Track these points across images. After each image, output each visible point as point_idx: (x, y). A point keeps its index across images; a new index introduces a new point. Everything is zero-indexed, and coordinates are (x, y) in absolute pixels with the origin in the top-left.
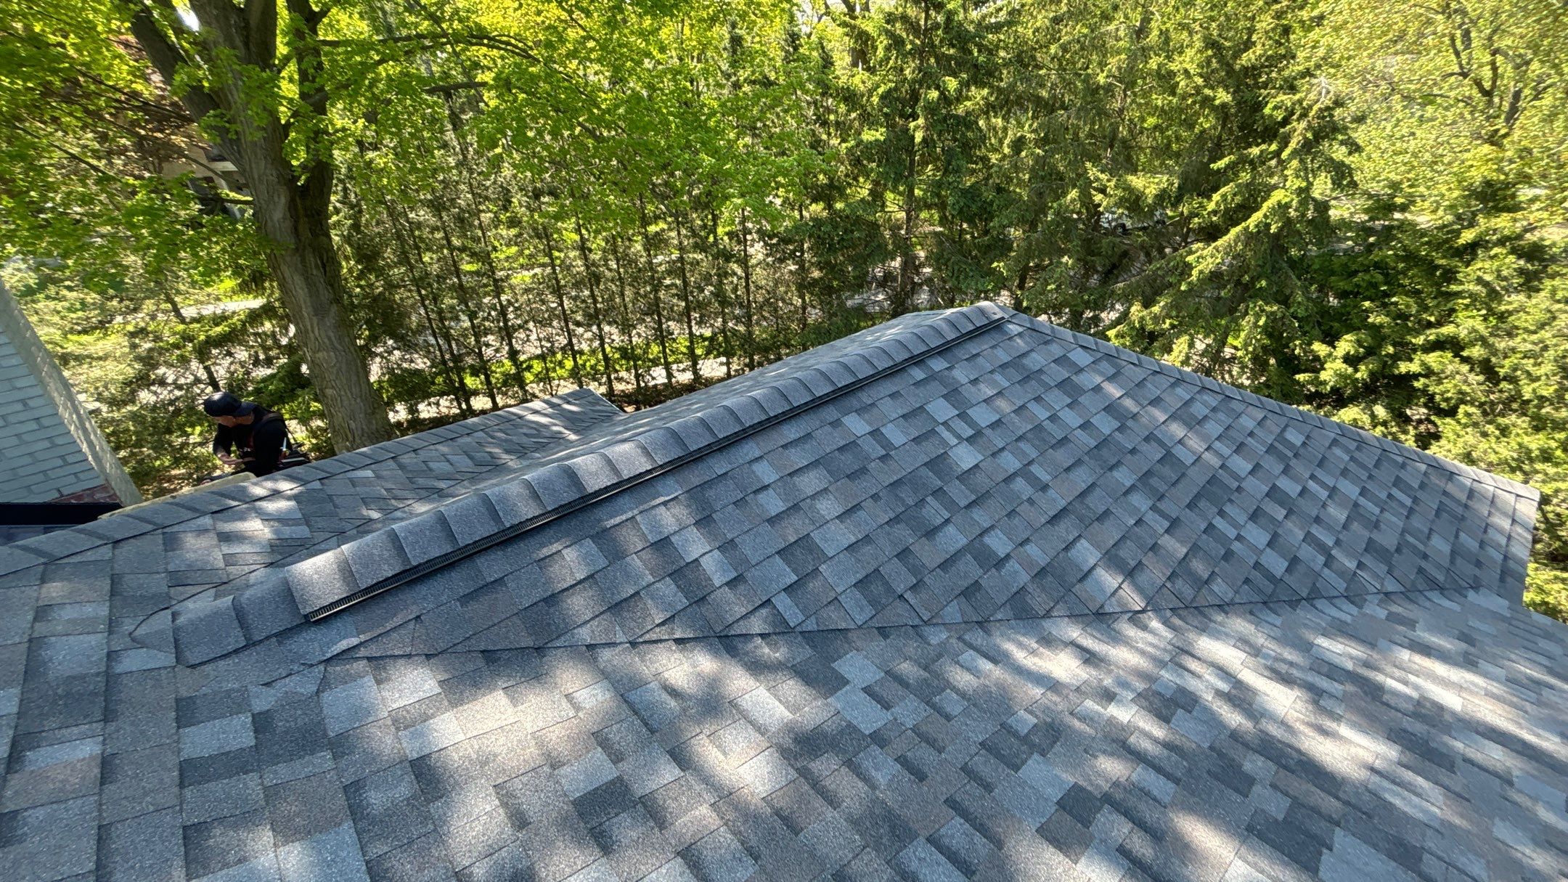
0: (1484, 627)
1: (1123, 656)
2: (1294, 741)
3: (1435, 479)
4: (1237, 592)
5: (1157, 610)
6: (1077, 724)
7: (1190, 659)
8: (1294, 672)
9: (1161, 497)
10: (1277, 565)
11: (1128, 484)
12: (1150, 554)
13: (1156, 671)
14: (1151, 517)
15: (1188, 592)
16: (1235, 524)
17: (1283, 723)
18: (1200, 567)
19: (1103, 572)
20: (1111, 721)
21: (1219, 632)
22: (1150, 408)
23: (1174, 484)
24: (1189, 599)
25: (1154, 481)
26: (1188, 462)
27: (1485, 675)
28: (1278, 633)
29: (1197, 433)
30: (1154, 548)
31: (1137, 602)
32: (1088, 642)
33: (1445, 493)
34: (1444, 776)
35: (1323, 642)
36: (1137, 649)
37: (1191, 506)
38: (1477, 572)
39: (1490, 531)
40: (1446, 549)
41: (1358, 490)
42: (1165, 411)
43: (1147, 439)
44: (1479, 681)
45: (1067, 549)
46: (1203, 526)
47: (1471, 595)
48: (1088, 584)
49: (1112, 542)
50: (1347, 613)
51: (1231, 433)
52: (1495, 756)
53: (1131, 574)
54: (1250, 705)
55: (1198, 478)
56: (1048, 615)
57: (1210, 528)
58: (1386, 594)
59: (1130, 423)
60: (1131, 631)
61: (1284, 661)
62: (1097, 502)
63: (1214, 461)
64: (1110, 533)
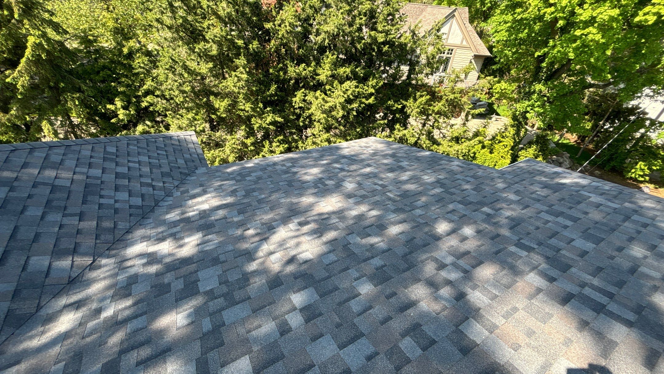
0: (204, 179)
1: (96, 288)
2: (175, 258)
3: (167, 142)
4: (130, 222)
5: (101, 255)
6: (88, 340)
7: (127, 262)
8: (165, 234)
9: (65, 208)
10: (138, 201)
11: (40, 214)
12: (78, 236)
13: (114, 280)
14: (66, 221)
15: (110, 237)
16: (110, 197)
17: (170, 255)
18: (108, 224)
19: (58, 263)
20: (106, 320)
21: (132, 242)
22: (23, 170)
23: (68, 198)
24: (112, 239)
25: (55, 203)
26: (68, 184)
27: (210, 193)
28: (153, 225)
29: (62, 169)
30: (78, 232)
31: (88, 260)
32: (74, 298)
33: (173, 144)
34: (214, 230)
35: (168, 216)
36: (101, 279)
37: (84, 202)
38: (194, 164)
39: (190, 150)
40: (183, 162)
41: (147, 158)
42: (35, 167)
43: (34, 186)
44: (209, 195)
45: (24, 269)
46: (97, 207)
47: (196, 171)
48: (53, 274)
49: (52, 246)
50: (170, 201)
51: (80, 161)
52: (221, 213)
53: (75, 251)
54: (157, 259)
55: (78, 189)
56: (39, 308)
57: (100, 206)
58: (177, 186)
59: (16, 184)
60: (94, 274)
61: (160, 233)
62: (25, 234)
63: (82, 177)
64: (48, 243)
